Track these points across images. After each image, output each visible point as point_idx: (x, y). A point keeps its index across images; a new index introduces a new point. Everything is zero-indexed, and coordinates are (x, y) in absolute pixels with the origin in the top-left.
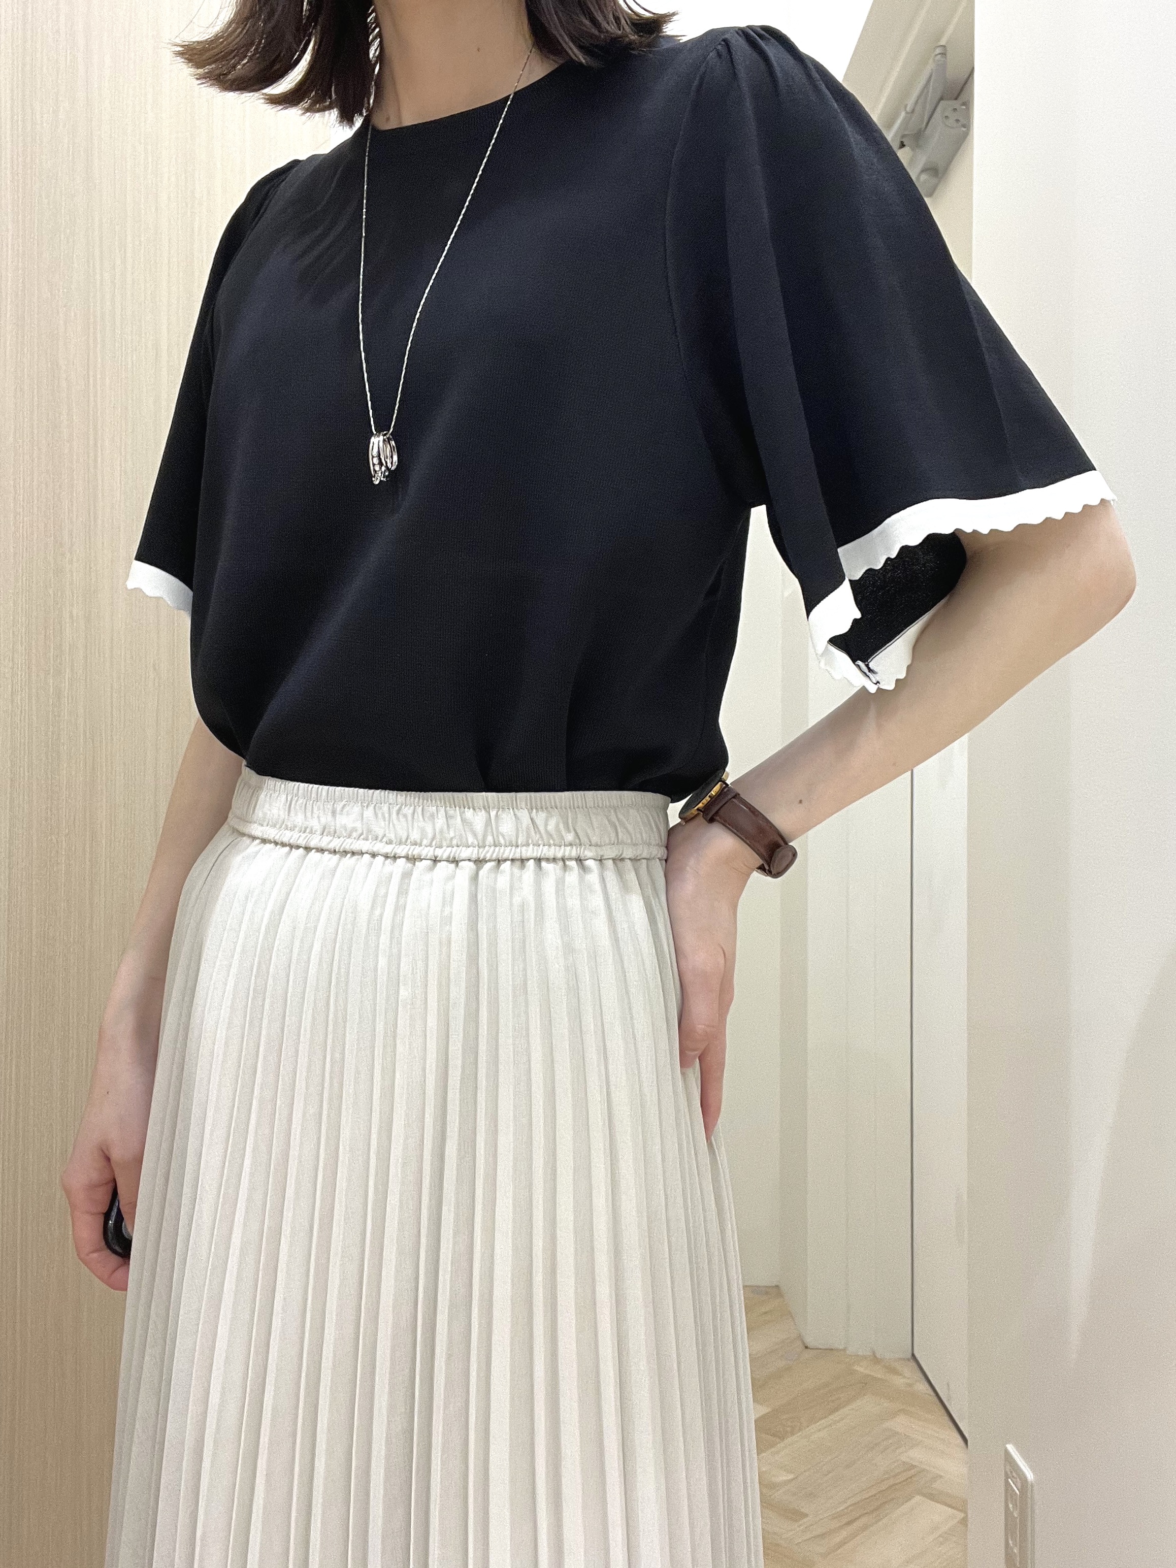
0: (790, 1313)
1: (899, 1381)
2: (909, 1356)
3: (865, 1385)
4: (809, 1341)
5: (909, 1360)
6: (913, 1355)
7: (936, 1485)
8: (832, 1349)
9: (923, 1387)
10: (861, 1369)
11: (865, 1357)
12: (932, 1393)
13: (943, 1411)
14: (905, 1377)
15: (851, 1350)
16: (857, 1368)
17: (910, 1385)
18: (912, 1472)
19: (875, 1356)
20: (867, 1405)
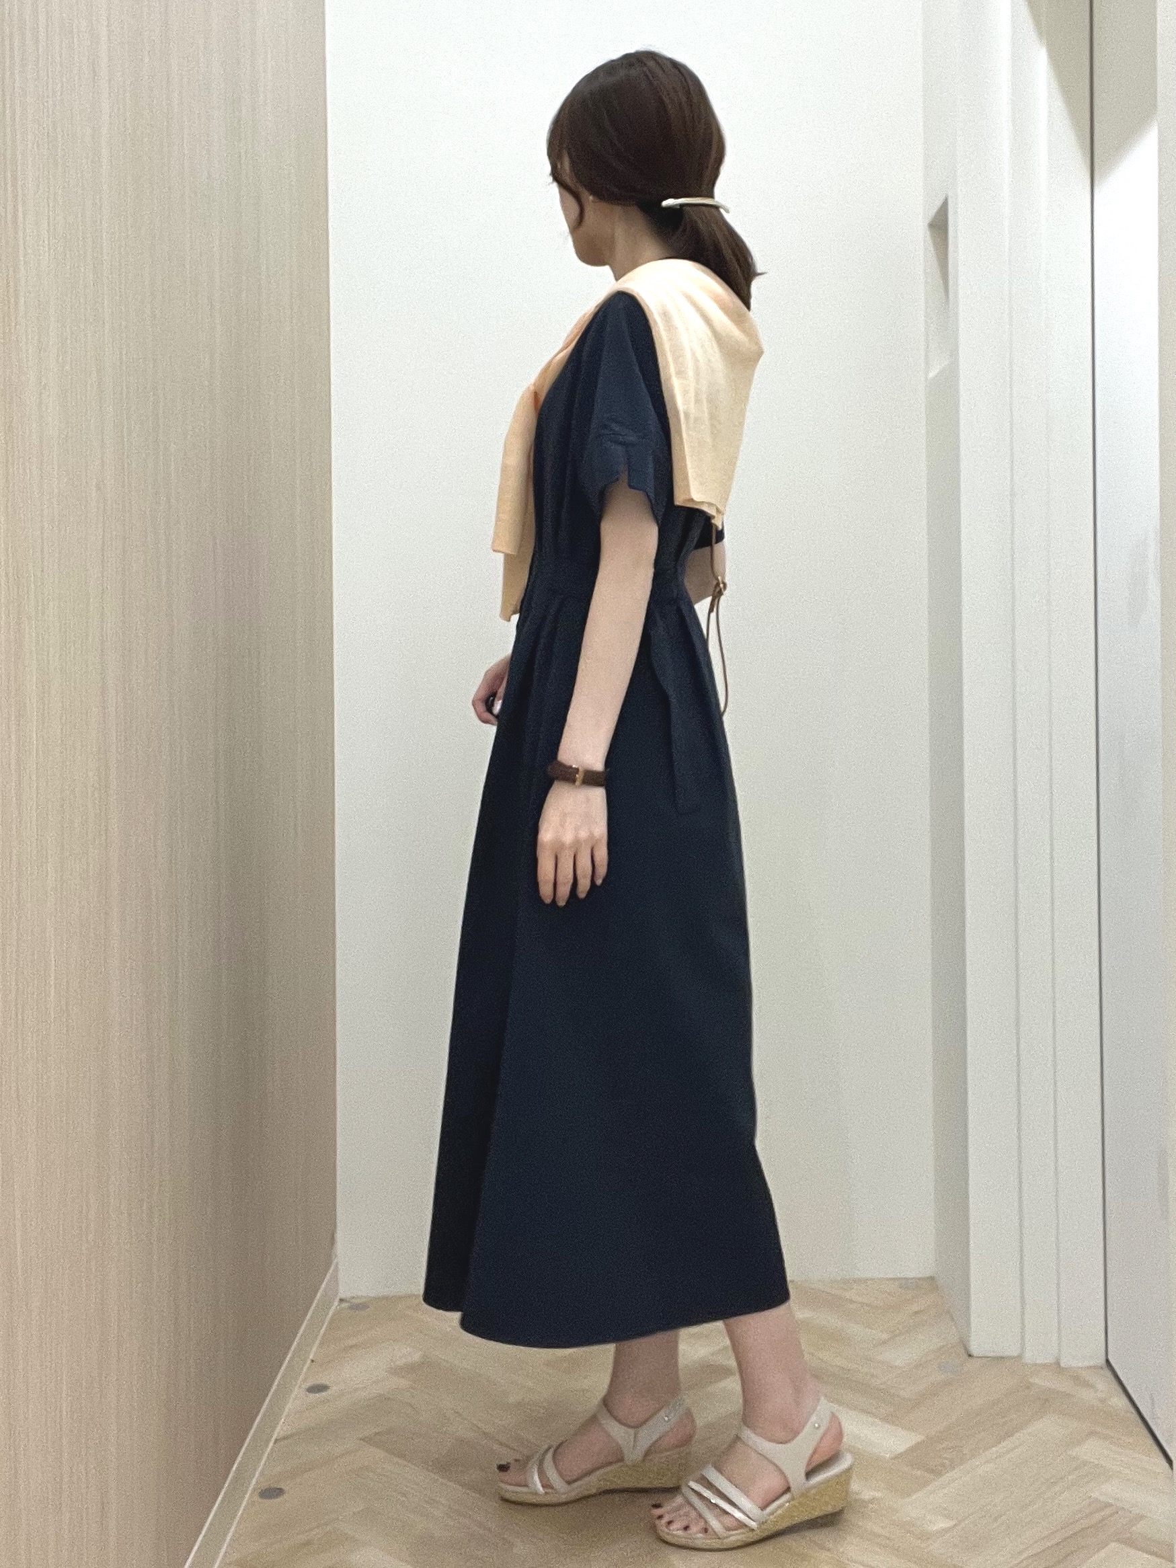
0: (948, 1312)
1: (1087, 1396)
2: (1102, 1361)
3: (1046, 1402)
4: (975, 1348)
5: (1102, 1368)
6: (1108, 1361)
7: (1140, 1527)
8: (1002, 1358)
9: (1121, 1402)
10: (1042, 1381)
11: (1044, 1366)
12: (1132, 1410)
13: (1145, 1432)
14: (1096, 1391)
15: (1029, 1357)
16: (1036, 1380)
17: (1103, 1401)
18: (1108, 1511)
19: (1058, 1363)
20: (1049, 1427)
